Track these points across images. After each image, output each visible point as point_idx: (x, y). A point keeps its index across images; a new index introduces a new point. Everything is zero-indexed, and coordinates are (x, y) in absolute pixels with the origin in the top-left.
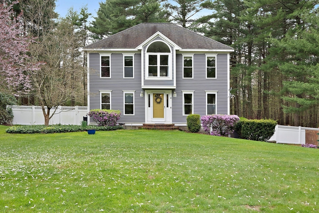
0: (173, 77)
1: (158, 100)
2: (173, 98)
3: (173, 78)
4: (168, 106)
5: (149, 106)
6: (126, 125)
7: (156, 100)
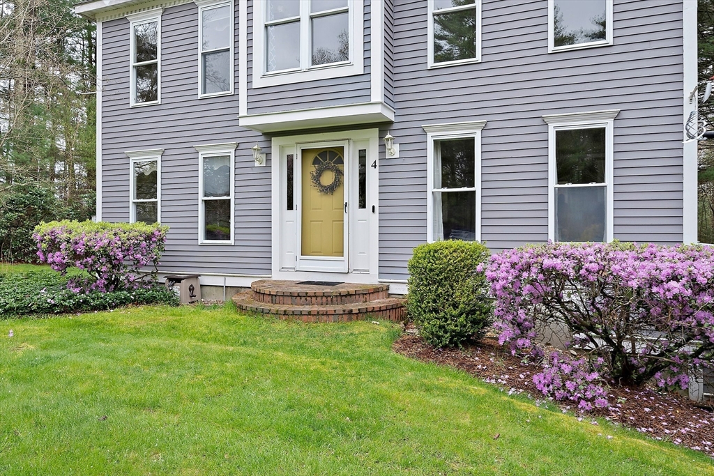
0: (367, 59)
1: (328, 179)
2: (384, 163)
3: (367, 66)
4: (363, 205)
5: (290, 207)
6: (205, 280)
7: (317, 178)
